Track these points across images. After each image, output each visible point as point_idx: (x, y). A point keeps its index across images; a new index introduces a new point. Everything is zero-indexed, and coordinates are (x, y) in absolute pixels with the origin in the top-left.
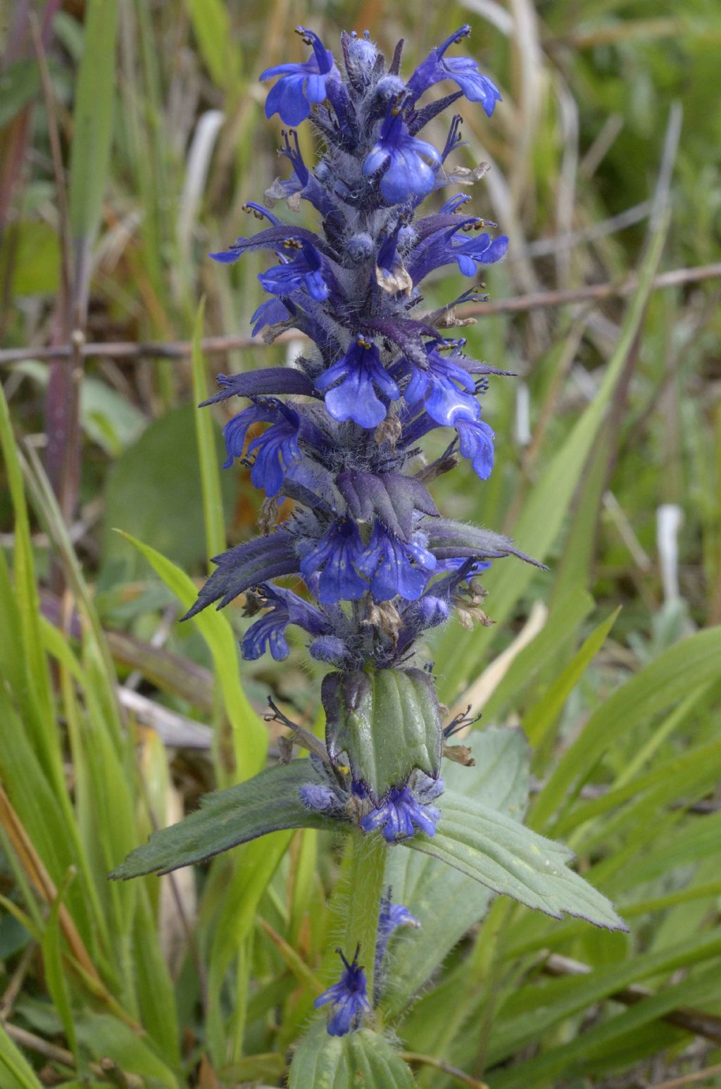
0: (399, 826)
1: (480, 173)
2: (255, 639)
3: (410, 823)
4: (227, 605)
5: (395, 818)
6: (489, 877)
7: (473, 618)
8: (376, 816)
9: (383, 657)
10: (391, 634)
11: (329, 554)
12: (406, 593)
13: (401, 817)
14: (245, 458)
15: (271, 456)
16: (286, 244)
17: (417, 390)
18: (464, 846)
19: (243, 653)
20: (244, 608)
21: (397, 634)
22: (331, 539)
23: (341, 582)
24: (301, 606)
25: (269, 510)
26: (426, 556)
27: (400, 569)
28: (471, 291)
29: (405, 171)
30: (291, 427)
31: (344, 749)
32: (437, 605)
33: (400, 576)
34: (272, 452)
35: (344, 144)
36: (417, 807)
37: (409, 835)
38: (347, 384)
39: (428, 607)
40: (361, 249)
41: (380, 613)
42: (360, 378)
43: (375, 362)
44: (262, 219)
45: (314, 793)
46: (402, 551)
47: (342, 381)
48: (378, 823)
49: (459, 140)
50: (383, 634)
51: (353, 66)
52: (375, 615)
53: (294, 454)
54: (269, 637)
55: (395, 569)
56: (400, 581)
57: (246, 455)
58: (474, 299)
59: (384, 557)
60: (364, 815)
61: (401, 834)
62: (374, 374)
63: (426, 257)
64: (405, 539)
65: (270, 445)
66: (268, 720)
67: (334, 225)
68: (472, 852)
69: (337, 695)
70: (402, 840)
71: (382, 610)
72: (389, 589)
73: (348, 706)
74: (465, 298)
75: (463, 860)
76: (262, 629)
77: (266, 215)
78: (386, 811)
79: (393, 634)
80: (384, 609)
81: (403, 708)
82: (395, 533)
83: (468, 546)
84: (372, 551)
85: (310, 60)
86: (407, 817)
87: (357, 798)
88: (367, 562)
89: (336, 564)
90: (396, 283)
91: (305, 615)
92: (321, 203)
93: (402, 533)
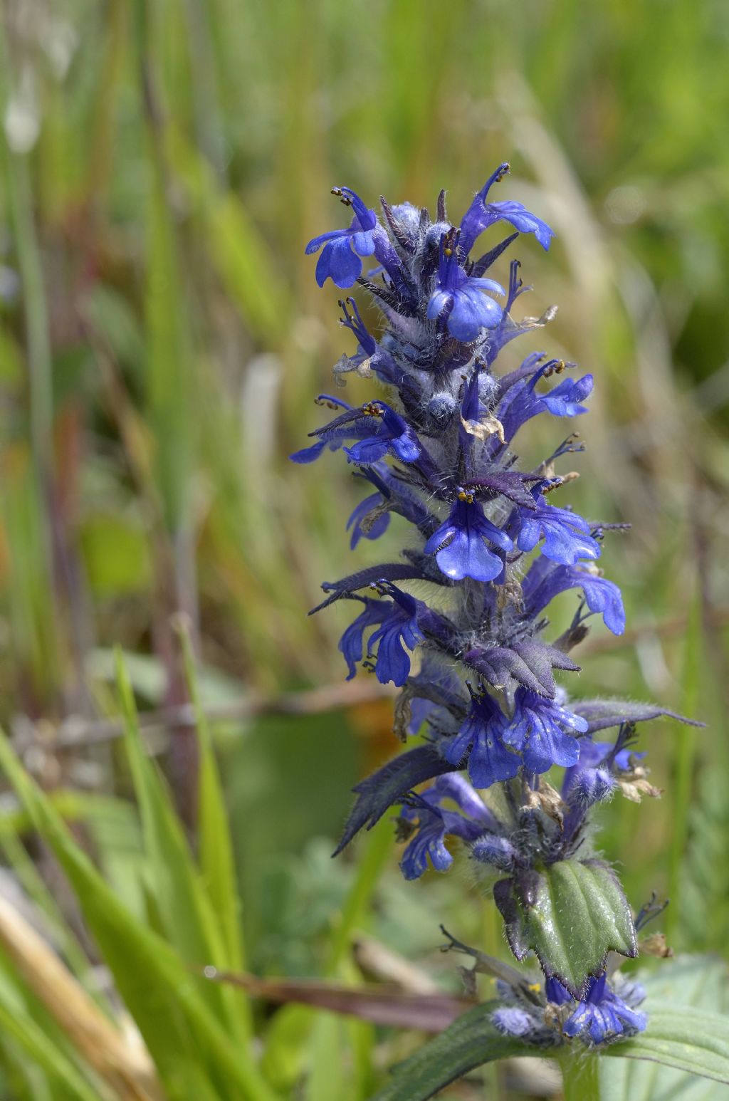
0: (606, 1024)
1: (549, 314)
2: (414, 857)
3: (617, 1019)
4: (378, 822)
5: (599, 1017)
6: (713, 1070)
7: (639, 791)
8: (578, 1018)
9: (553, 850)
10: (555, 816)
11: (473, 735)
12: (562, 761)
13: (606, 1015)
14: (367, 660)
15: (392, 644)
16: (366, 410)
17: (530, 537)
18: (679, 1045)
19: (405, 874)
20: (396, 832)
21: (561, 815)
22: (473, 722)
23: (492, 762)
24: (456, 814)
25: (402, 712)
26: (575, 720)
27: (550, 736)
28: (565, 443)
29: (470, 307)
30: (406, 616)
31: (530, 948)
32: (597, 775)
33: (552, 744)
34: (393, 640)
35: (404, 304)
36: (620, 1003)
37: (618, 1033)
38: (456, 543)
39: (588, 778)
40: (443, 407)
41: (539, 797)
42: (468, 536)
43: (481, 519)
44: (337, 408)
45: (508, 1016)
46: (550, 719)
47: (451, 539)
48: (582, 1025)
49: (520, 285)
50: (547, 821)
51: (397, 223)
52: (535, 799)
53: (416, 635)
54: (428, 849)
55: (545, 738)
56: (554, 749)
57: (368, 657)
58: (570, 449)
59: (531, 729)
60: (565, 1021)
61: (608, 1034)
62: (483, 529)
63: (512, 412)
64: (549, 694)
65: (389, 635)
66: (445, 951)
67: (410, 394)
68: (688, 1049)
69: (512, 895)
70: (612, 1039)
71: (540, 795)
72: (543, 759)
73: (525, 902)
74: (562, 451)
75: (682, 1059)
76: (419, 844)
77: (340, 404)
78: (588, 1012)
79: (557, 815)
80: (541, 792)
81: (583, 893)
82: (538, 691)
83: (617, 715)
84: (518, 724)
85: (354, 224)
86: (612, 1014)
87: (554, 1004)
88: (512, 737)
89: (483, 743)
90: (485, 428)
91: (462, 822)
92: (393, 371)
93: (545, 690)
